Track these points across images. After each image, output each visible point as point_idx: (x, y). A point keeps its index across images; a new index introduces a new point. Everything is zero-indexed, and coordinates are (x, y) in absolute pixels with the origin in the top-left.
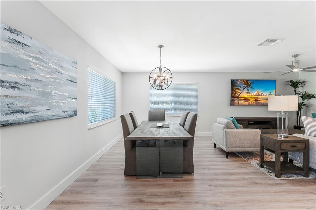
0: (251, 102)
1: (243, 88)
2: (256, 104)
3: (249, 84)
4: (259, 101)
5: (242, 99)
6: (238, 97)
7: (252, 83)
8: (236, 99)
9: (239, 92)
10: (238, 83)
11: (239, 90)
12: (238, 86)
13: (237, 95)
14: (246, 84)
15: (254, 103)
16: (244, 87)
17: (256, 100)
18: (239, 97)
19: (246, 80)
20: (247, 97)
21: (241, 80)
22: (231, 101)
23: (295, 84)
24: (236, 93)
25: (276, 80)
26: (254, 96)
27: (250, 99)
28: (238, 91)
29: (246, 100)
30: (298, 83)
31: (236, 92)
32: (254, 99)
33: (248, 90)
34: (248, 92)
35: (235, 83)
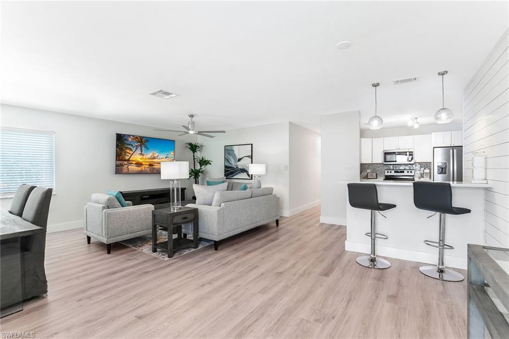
0: (145, 168)
1: (135, 148)
2: (150, 170)
3: (143, 142)
4: (154, 167)
5: (133, 163)
6: (128, 160)
7: (147, 141)
8: (126, 163)
9: (130, 154)
10: (130, 140)
11: (130, 149)
12: (129, 144)
13: (127, 158)
14: (139, 142)
15: (148, 169)
16: (137, 146)
17: (151, 165)
18: (130, 161)
19: (140, 137)
20: (140, 160)
21: (133, 136)
22: (117, 166)
23: (194, 148)
24: (125, 155)
25: (174, 141)
26: (149, 159)
27: (143, 163)
28: (128, 151)
29: (139, 164)
30: (196, 146)
31: (126, 152)
32: (148, 164)
33: (142, 151)
34: (141, 154)
35: (126, 140)
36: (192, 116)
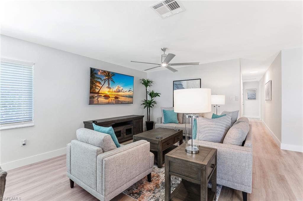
0: (111, 100)
1: (103, 81)
2: (116, 102)
3: (110, 76)
4: (119, 99)
5: (102, 96)
6: (98, 93)
7: (113, 75)
8: (96, 95)
9: (99, 87)
10: (99, 74)
11: (100, 83)
12: (99, 78)
13: (97, 91)
14: (107, 76)
15: (114, 101)
16: (105, 79)
17: (116, 98)
18: (99, 93)
19: (108, 72)
20: (107, 93)
21: (102, 71)
22: (90, 98)
23: (146, 83)
24: (95, 88)
26: (115, 92)
27: (110, 96)
28: (98, 84)
29: (106, 97)
31: (96, 86)
32: (114, 96)
33: (109, 85)
34: (109, 87)
35: (96, 73)
36: (164, 50)
